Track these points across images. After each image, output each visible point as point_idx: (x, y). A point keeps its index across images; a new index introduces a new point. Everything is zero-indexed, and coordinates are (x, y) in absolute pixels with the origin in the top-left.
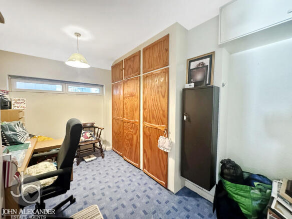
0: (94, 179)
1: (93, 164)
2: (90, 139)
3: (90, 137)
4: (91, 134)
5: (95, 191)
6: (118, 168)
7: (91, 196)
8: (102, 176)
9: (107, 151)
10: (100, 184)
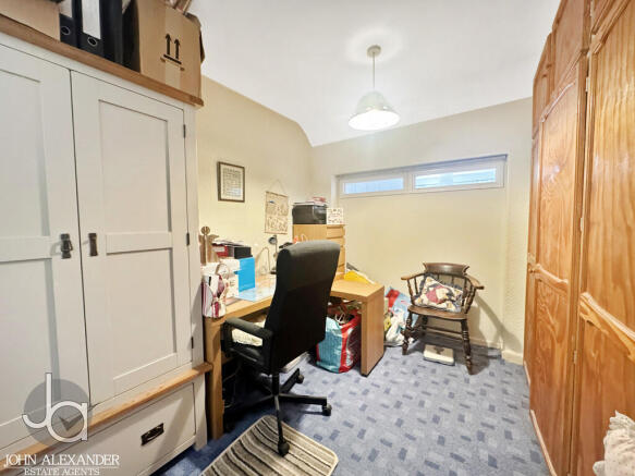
0: (398, 405)
1: (434, 371)
2: (443, 305)
3: (444, 301)
4: (450, 294)
5: (371, 431)
6: (483, 429)
7: (355, 432)
8: (419, 415)
9: (503, 362)
10: (395, 428)
